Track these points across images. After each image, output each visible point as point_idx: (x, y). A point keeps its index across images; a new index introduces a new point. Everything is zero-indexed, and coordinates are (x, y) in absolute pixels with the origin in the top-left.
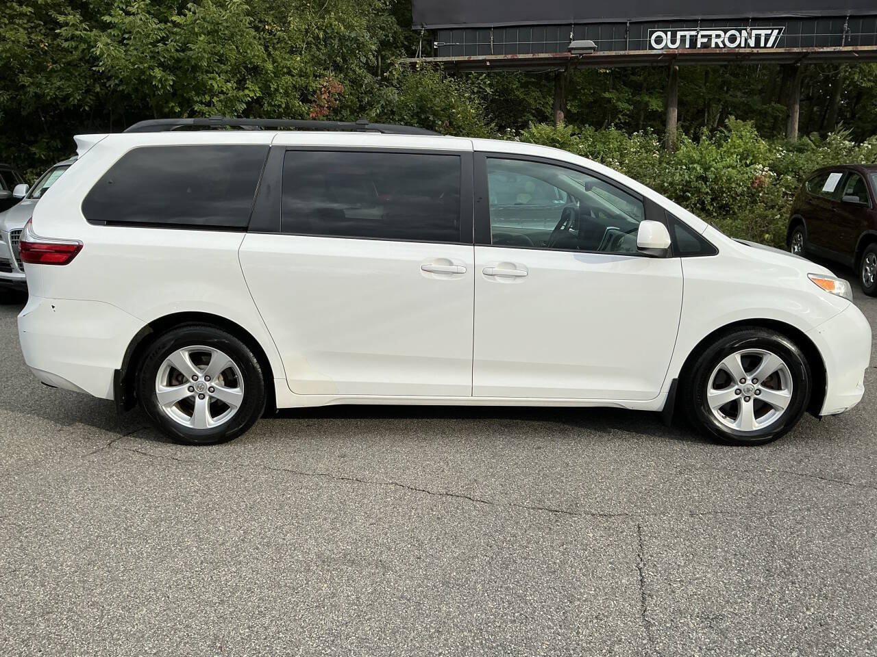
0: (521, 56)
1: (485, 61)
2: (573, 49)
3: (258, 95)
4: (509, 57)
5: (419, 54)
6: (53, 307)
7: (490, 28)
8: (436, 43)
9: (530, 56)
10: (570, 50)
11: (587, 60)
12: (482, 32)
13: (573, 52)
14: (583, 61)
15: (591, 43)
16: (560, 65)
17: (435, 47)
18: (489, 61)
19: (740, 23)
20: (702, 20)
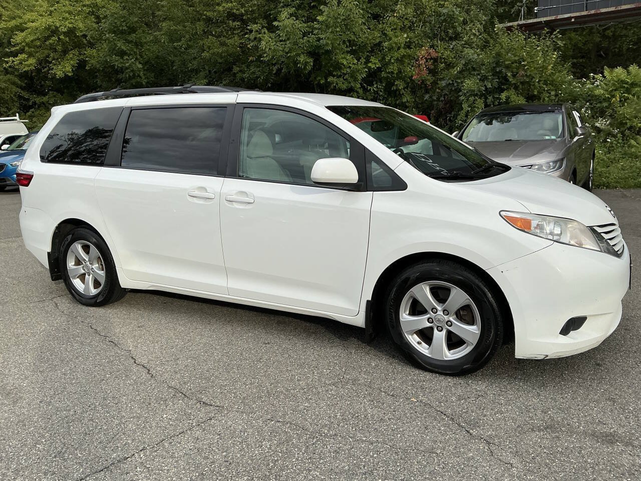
0: (603, 10)
1: (570, 18)
3: (377, 66)
4: (592, 12)
5: (521, 18)
8: (536, 8)
9: (613, 9)
17: (535, 11)
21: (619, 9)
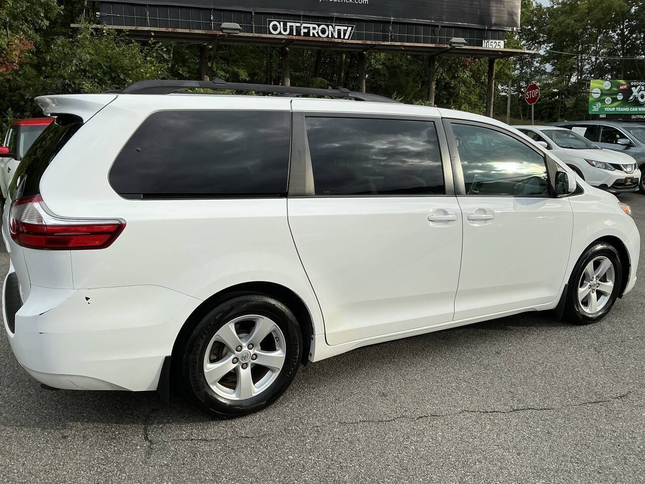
0: (180, 30)
1: (150, 31)
2: (224, 28)
4: (170, 30)
6: (87, 299)
7: (145, 5)
8: (98, 13)
9: (187, 31)
10: (222, 29)
11: (231, 38)
12: (139, 8)
13: (224, 31)
14: (228, 38)
15: (237, 26)
16: (206, 40)
17: (97, 16)
18: (154, 32)
19: (328, 20)
20: (304, 16)
21: (193, 32)
